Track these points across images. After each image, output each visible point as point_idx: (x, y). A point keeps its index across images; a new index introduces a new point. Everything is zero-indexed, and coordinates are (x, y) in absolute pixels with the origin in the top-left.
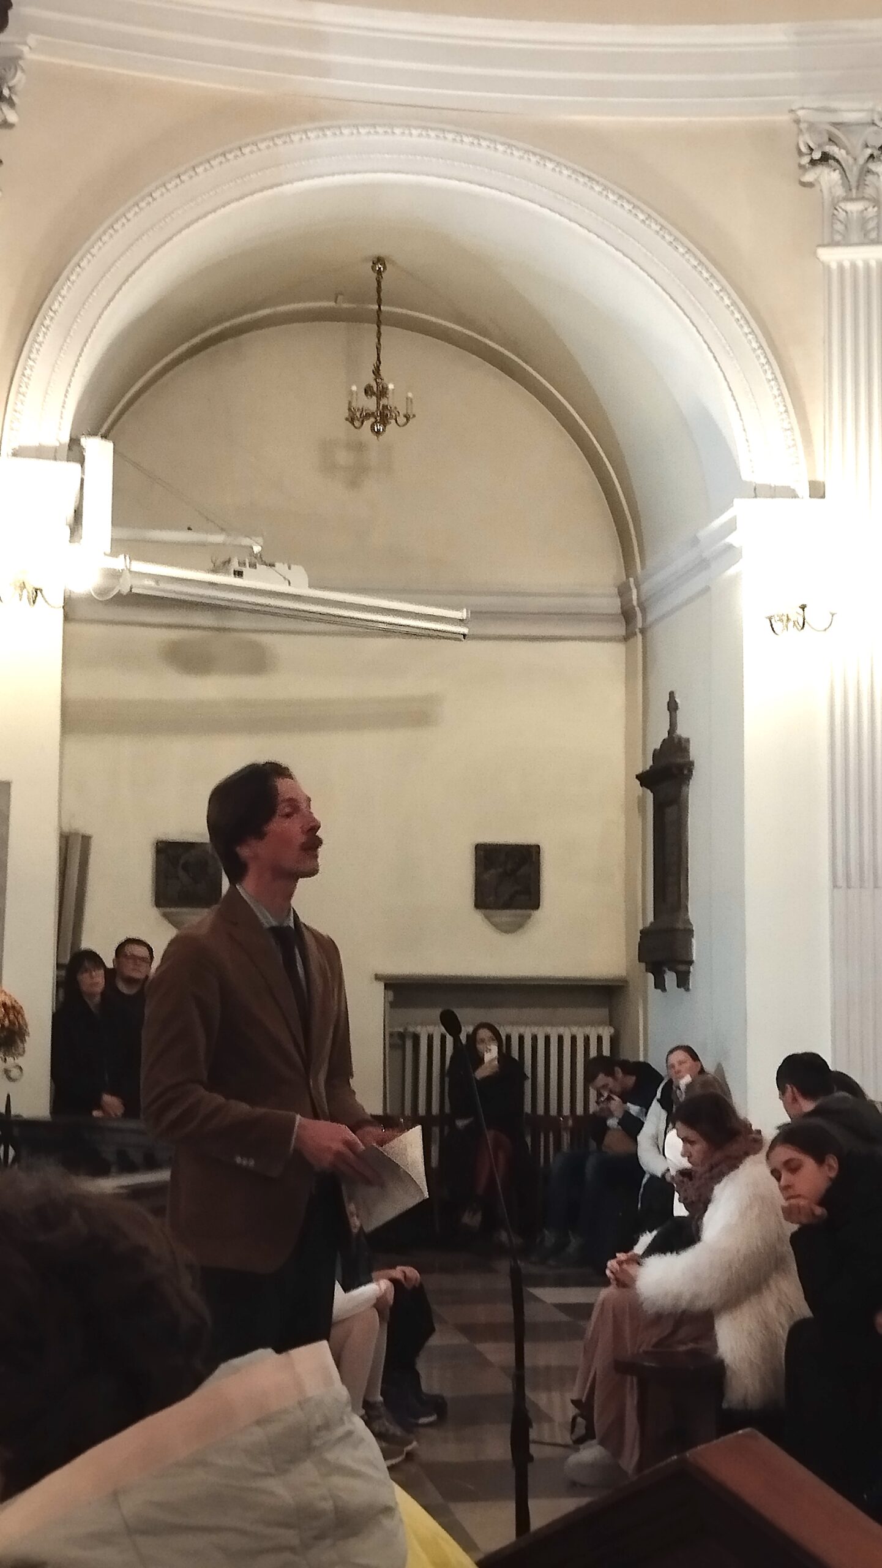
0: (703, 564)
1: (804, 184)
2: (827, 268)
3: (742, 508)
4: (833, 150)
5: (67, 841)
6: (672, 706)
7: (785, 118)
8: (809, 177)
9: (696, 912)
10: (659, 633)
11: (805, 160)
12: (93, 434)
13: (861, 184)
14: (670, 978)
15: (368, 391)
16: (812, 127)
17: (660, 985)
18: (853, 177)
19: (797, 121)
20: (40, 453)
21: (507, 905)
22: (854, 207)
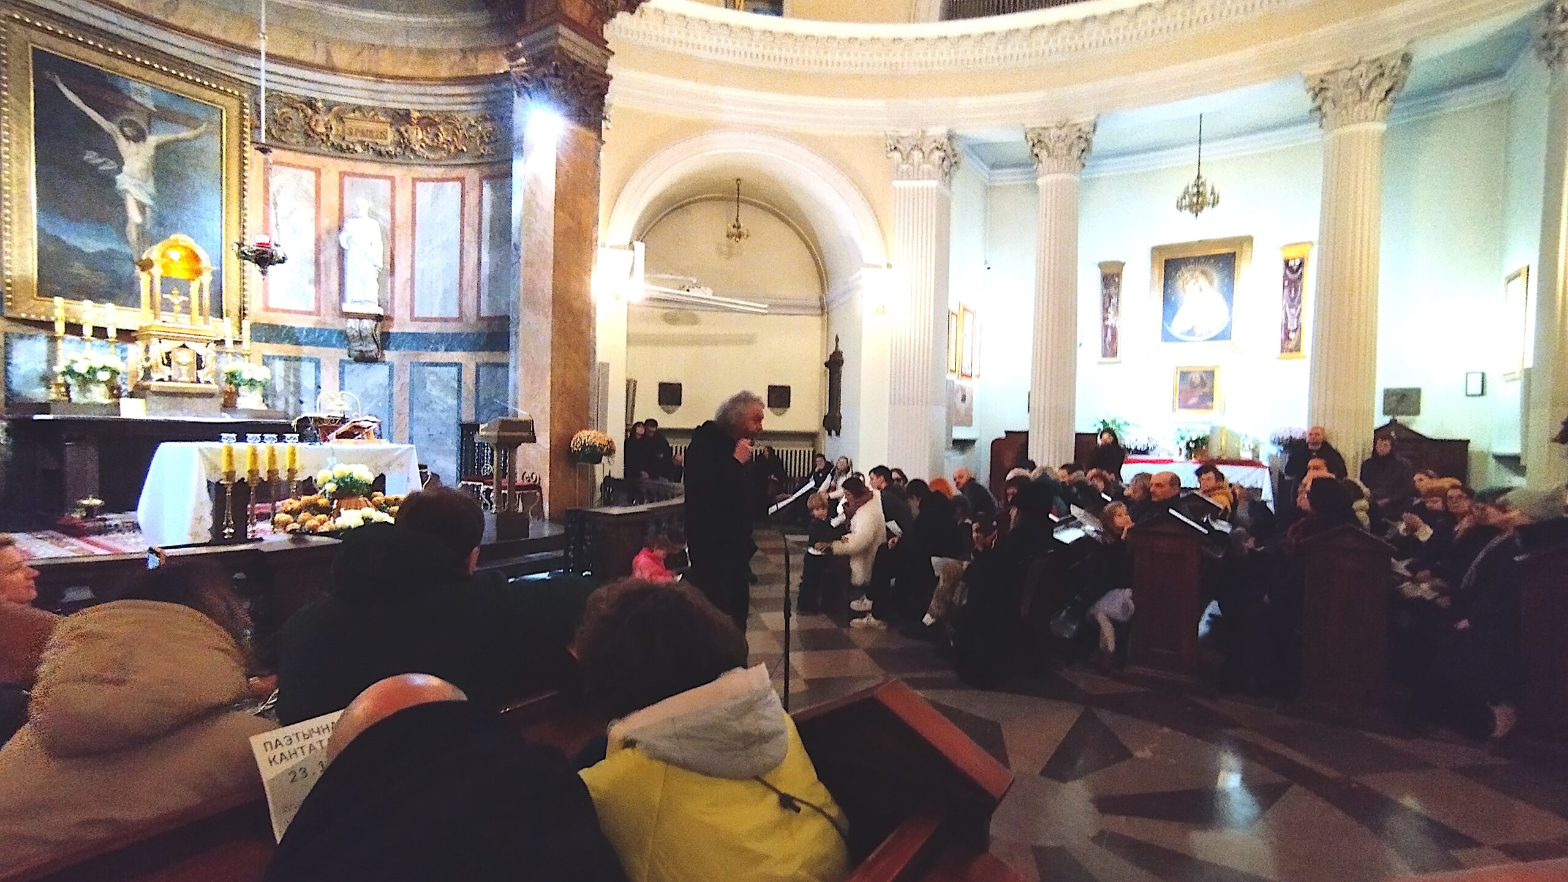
0: (850, 291)
1: (888, 158)
2: (895, 189)
3: (863, 271)
4: (898, 146)
5: (628, 382)
6: (837, 340)
7: (882, 134)
8: (890, 155)
9: (843, 411)
10: (833, 314)
11: (889, 149)
12: (638, 240)
13: (908, 158)
14: (833, 433)
15: (734, 226)
16: (892, 137)
17: (830, 434)
18: (905, 153)
19: (886, 136)
20: (619, 247)
21: (779, 407)
22: (905, 167)
